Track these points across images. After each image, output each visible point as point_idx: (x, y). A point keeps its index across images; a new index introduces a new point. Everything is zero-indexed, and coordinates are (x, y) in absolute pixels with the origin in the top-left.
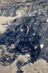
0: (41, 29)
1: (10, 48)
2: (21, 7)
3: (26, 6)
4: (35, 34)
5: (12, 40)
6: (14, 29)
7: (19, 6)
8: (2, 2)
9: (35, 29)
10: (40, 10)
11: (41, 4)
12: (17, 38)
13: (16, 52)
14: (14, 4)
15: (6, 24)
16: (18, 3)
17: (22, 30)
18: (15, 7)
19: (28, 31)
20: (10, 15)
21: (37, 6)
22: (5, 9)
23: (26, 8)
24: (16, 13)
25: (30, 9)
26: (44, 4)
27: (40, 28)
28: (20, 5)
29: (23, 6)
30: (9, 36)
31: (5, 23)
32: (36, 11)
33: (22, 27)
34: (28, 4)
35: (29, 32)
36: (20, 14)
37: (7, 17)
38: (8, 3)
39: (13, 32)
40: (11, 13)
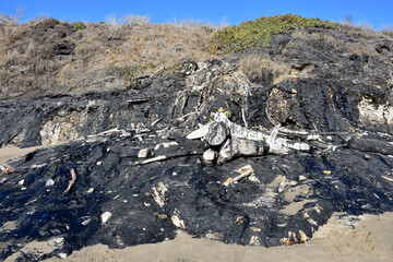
0: (117, 176)
2: (63, 112)
3: (83, 109)
4: (91, 190)
5: (11, 212)
6: (22, 182)
7: (57, 110)
9: (97, 178)
10: (133, 125)
11: (135, 106)
12: (31, 205)
14: (35, 99)
16: (56, 97)
17: (50, 182)
18: (38, 110)
19: (71, 182)
20: (15, 141)
21: (124, 113)
23: (83, 118)
24: (42, 133)
25: (99, 122)
26: (148, 106)
27: (112, 175)
28: (59, 104)
29: (72, 110)
32: (116, 130)
33: (52, 175)
34: (92, 103)
35: (74, 186)
36: (56, 137)
38: (11, 95)
39: (19, 189)
40: (20, 131)
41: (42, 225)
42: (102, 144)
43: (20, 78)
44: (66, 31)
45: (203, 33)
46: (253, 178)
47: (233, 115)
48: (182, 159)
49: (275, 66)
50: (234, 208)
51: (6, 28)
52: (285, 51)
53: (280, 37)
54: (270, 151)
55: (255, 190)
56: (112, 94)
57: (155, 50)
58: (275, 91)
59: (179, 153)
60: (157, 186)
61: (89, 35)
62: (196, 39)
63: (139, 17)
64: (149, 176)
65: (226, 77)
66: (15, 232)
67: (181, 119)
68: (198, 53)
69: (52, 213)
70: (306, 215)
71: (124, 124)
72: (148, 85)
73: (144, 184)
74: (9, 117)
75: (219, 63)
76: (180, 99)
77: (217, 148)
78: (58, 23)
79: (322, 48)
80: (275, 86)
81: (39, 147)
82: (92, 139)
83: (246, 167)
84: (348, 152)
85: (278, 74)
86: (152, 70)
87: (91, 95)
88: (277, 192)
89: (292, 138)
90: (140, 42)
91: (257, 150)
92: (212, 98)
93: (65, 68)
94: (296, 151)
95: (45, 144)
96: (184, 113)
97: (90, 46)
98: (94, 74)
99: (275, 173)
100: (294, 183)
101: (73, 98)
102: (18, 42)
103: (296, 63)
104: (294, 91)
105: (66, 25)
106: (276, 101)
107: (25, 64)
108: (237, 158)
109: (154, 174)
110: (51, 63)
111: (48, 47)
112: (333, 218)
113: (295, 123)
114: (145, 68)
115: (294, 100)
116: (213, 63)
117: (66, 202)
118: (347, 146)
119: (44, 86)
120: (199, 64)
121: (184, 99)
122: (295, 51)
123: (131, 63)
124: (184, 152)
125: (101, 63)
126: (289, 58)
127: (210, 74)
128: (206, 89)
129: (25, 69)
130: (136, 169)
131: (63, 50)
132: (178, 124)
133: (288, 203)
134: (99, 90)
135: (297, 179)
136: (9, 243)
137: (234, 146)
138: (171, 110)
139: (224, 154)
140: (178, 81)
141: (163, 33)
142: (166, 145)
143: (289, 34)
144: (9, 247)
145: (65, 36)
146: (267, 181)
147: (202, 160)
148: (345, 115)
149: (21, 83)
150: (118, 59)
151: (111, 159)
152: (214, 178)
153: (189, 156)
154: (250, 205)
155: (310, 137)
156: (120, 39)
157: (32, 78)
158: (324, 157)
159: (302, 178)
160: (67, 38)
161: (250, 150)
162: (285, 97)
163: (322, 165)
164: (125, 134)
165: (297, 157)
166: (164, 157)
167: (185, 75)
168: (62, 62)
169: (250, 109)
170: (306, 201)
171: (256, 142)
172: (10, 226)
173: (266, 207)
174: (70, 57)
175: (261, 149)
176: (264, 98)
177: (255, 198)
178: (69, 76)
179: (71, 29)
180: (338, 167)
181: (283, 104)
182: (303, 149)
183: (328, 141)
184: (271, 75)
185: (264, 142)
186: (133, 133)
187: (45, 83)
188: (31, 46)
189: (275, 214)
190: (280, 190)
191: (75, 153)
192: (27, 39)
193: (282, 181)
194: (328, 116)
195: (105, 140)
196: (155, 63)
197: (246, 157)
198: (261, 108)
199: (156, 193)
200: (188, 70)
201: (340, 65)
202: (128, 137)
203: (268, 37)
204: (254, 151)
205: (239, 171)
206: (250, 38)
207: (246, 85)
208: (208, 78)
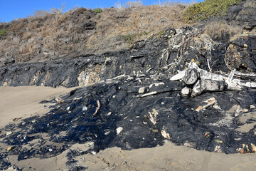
0: (125, 105)
1: (58, 136)
2: (91, 66)
3: (103, 63)
4: (110, 113)
5: (63, 126)
6: (68, 108)
7: (87, 64)
8: (44, 53)
9: (113, 106)
10: (134, 72)
11: (135, 60)
12: (74, 122)
13: (68, 141)
14: (74, 58)
15: (50, 102)
16: (86, 56)
17: (85, 108)
18: (76, 65)
19: (98, 108)
20: (63, 84)
21: (129, 64)
22: (51, 68)
23: (103, 68)
24: (79, 79)
25: (113, 71)
26: (144, 60)
27: (123, 104)
28: (88, 60)
29: (96, 64)
30: (57, 119)
31: (48, 100)
32: (124, 75)
33: (86, 104)
34: (108, 59)
35: (99, 110)
36: (87, 81)
37: (55, 87)
38: (60, 56)
39: (67, 112)
40: (66, 77)
41: (81, 134)
42: (115, 84)
43: (65, 46)
44: (91, 15)
45: (178, 9)
46: (216, 107)
47: (201, 64)
48: (167, 93)
49: (231, 29)
50: (204, 127)
51: (56, 16)
52: (238, 17)
53: (234, 8)
54: (228, 88)
55: (218, 115)
56: (121, 53)
57: (147, 23)
58: (231, 46)
59: (165, 89)
60: (151, 111)
61: (105, 16)
62: (174, 13)
63: (136, 2)
64: (146, 104)
65: (196, 38)
66: (66, 137)
67: (166, 67)
68: (176, 23)
69: (86, 127)
71: (129, 72)
72: (144, 46)
73: (143, 110)
74: (59, 70)
75: (191, 29)
76: (165, 54)
77: (191, 86)
78: (85, 10)
80: (231, 43)
81: (78, 87)
82: (109, 81)
83: (211, 99)
85: (233, 34)
86: (145, 36)
87: (107, 54)
88: (234, 116)
89: (245, 79)
90: (137, 19)
91: (219, 87)
92: (186, 53)
93: (91, 38)
94: (247, 88)
95: (81, 85)
96: (168, 63)
97: (105, 23)
98: (109, 41)
99: (232, 103)
100: (246, 110)
101: (97, 56)
102: (63, 24)
103: (246, 25)
104: (245, 45)
105: (90, 11)
106: (232, 53)
107: (67, 37)
108: (205, 93)
109: (149, 104)
110: (83, 35)
111: (80, 25)
113: (246, 69)
114: (141, 35)
115: (245, 52)
116: (186, 29)
117: (95, 120)
119: (79, 50)
120: (177, 30)
121: (168, 54)
122: (246, 17)
123: (132, 32)
124: (169, 89)
125: (113, 34)
126: (241, 22)
127: (184, 36)
128: (182, 47)
129: (67, 40)
130: (137, 100)
131: (89, 26)
132: (164, 70)
133: (242, 124)
134: (112, 51)
135: (249, 108)
136: (63, 144)
137: (203, 84)
138: (159, 62)
139: (196, 90)
140: (163, 42)
141: (151, 11)
142: (157, 85)
143: (241, 5)
144: (63, 146)
145: (90, 18)
146: (227, 109)
147: (181, 94)
149: (66, 49)
150: (123, 30)
151: (121, 94)
152: (189, 106)
153: (172, 91)
154: (214, 124)
156: (124, 17)
157: (72, 45)
159: (252, 107)
160: (91, 19)
161: (213, 87)
162: (238, 50)
164: (130, 78)
165: (248, 92)
166: (155, 92)
167: (167, 38)
168: (89, 34)
169: (213, 59)
170: (255, 123)
171: (218, 82)
172: (63, 134)
173: (226, 126)
174: (94, 31)
175: (222, 87)
176: (223, 52)
177: (218, 120)
178: (93, 43)
179: (93, 13)
181: (237, 55)
182: (253, 86)
184: (228, 35)
185: (224, 82)
186: (135, 77)
187: (79, 48)
188: (70, 26)
189: (233, 131)
190: (236, 115)
191: (99, 90)
192: (68, 22)
193: (237, 109)
195: (117, 82)
196: (147, 31)
197: (211, 92)
198: (221, 58)
199: (151, 116)
200: (170, 34)
202: (132, 80)
203: (225, 8)
204: (217, 88)
205: (207, 101)
206: (212, 10)
207: (210, 43)
208: (183, 39)
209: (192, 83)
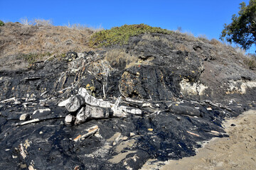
10: (28, 96)
11: (30, 82)
21: (23, 86)
26: (39, 82)
32: (14, 98)
45: (86, 34)
46: (97, 135)
48: (51, 121)
49: (128, 57)
50: (77, 159)
52: (136, 47)
53: (134, 38)
54: (114, 115)
55: (98, 143)
56: (17, 73)
57: (52, 44)
58: (126, 73)
59: (49, 117)
60: (24, 143)
62: (81, 37)
63: (44, 21)
64: (23, 134)
65: (95, 64)
67: (61, 92)
68: (81, 47)
70: (125, 163)
72: (42, 67)
73: (16, 141)
75: (92, 54)
76: (62, 77)
77: (74, 114)
79: (159, 46)
80: (126, 70)
83: (94, 127)
84: (167, 115)
85: (129, 62)
88: (112, 145)
89: (132, 106)
90: (42, 38)
91: (105, 114)
92: (83, 77)
94: (132, 115)
96: (64, 87)
97: (6, 39)
98: (7, 58)
99: (115, 131)
100: (125, 138)
103: (142, 55)
104: (138, 73)
106: (125, 80)
108: (89, 120)
109: (27, 133)
112: (147, 164)
113: (138, 95)
114: (44, 55)
115: (138, 79)
116: (88, 53)
118: (168, 111)
120: (79, 54)
121: (65, 77)
122: (142, 48)
123: (34, 52)
124: (53, 116)
125: (13, 51)
126: (139, 51)
127: (85, 61)
128: (80, 71)
130: (14, 129)
132: (58, 94)
133: (116, 154)
135: (129, 135)
137: (87, 112)
138: (55, 85)
139: (79, 118)
140: (63, 65)
141: (59, 32)
142: (41, 111)
143: (140, 37)
146: (108, 137)
147: (64, 122)
148: (171, 89)
150: (26, 48)
152: (69, 136)
153: (56, 119)
154: (89, 156)
155: (144, 105)
156: (29, 34)
158: (150, 119)
159: (132, 134)
161: (98, 114)
162: (131, 78)
163: (148, 125)
164: (16, 102)
165: (132, 119)
166: (37, 120)
167: (68, 61)
169: (109, 85)
170: (129, 152)
171: (104, 109)
173: (100, 157)
175: (107, 114)
176: (118, 78)
177: (95, 150)
180: (158, 126)
181: (130, 82)
182: (137, 113)
183: (156, 107)
184: (125, 63)
185: (109, 109)
186: (23, 101)
189: (105, 163)
190: (114, 144)
193: (118, 136)
194: (159, 90)
196: (52, 52)
197: (97, 119)
198: (116, 84)
199: (22, 148)
200: (71, 57)
201: (170, 57)
202: (17, 105)
203: (127, 38)
204: (103, 115)
205: (88, 130)
206: (116, 38)
207: (108, 69)
208: (83, 64)
209: (74, 111)
